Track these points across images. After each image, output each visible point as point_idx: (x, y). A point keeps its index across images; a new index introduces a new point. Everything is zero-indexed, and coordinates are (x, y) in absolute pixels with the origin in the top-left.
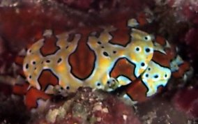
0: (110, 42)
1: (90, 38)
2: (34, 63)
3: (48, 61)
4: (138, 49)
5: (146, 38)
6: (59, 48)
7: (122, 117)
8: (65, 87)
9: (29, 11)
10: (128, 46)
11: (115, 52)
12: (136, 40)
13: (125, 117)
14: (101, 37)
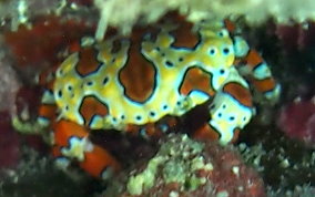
0: (172, 46)
1: (143, 44)
2: (70, 88)
3: (90, 84)
4: (212, 52)
5: (221, 34)
6: (102, 64)
7: (232, 171)
8: (119, 117)
9: (46, 23)
10: (198, 48)
11: (181, 60)
12: (208, 39)
13: (236, 170)
14: (158, 40)
